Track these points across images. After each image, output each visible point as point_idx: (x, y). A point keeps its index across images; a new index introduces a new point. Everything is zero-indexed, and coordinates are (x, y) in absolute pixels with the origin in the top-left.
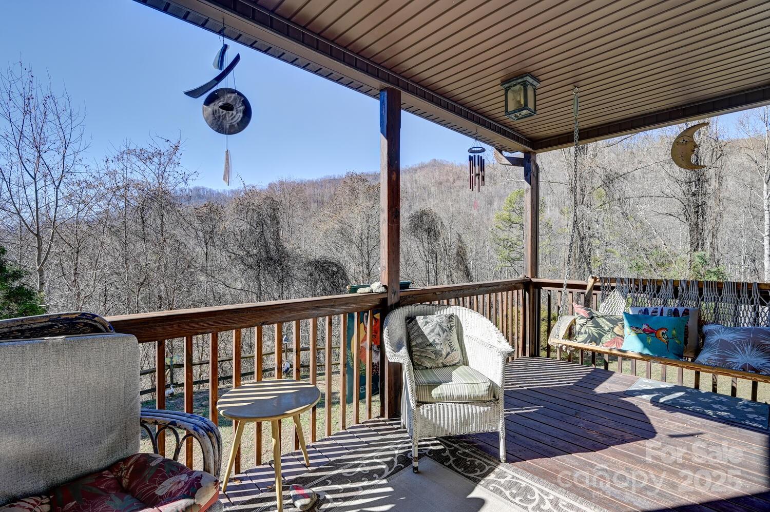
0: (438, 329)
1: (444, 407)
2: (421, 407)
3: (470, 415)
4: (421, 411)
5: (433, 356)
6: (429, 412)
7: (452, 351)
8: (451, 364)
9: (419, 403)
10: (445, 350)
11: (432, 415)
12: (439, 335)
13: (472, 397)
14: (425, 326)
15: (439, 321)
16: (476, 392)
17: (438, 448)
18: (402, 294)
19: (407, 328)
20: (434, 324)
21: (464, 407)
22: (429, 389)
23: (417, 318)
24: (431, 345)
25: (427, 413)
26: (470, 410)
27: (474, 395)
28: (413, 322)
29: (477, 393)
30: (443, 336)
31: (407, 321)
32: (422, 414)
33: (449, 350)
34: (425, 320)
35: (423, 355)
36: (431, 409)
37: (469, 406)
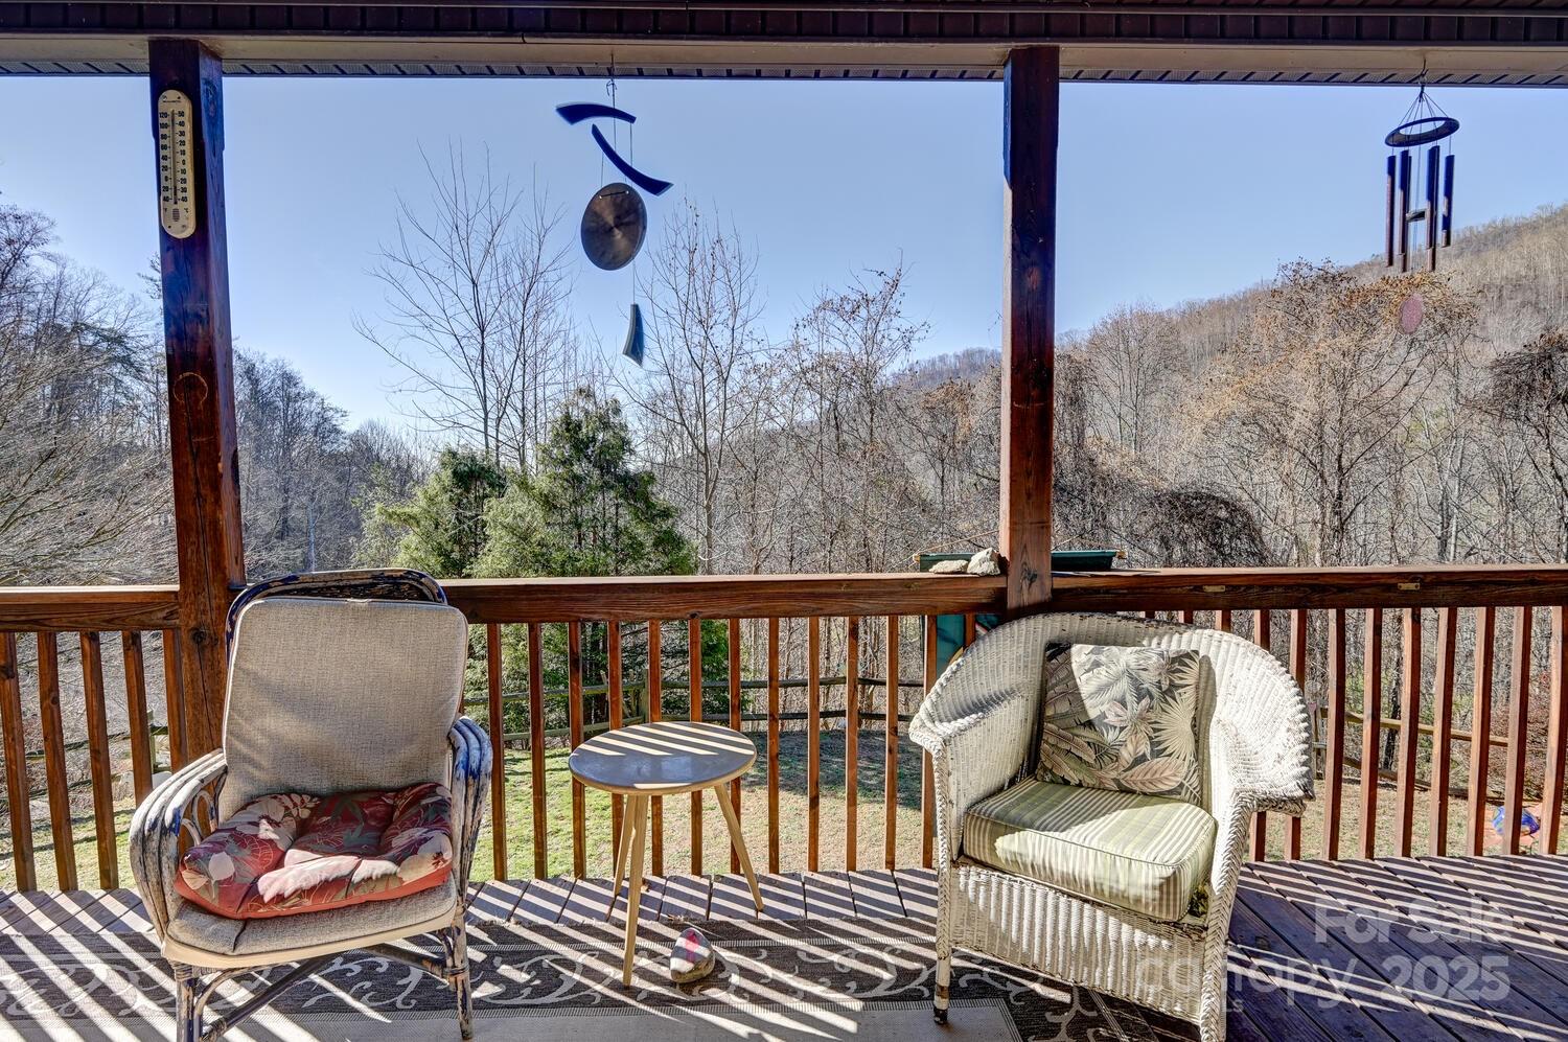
0: (1124, 685)
1: (1022, 890)
2: (962, 871)
3: (1099, 941)
4: (962, 879)
5: (1089, 756)
6: (982, 888)
7: (1157, 754)
9: (961, 857)
10: (1130, 748)
11: (987, 898)
12: (1123, 703)
13: (1107, 893)
14: (1087, 671)
15: (1133, 665)
16: (1117, 882)
17: (1052, 996)
18: (1060, 583)
19: (1044, 668)
20: (1114, 669)
21: (1081, 910)
22: (991, 832)
23: (1075, 648)
24: (1090, 724)
25: (976, 891)
26: (1099, 927)
27: (1111, 888)
28: (1060, 658)
29: (1122, 887)
30: (1135, 708)
31: (1048, 653)
32: (962, 888)
33: (1145, 748)
34: (1094, 657)
35: (1064, 746)
36: (988, 883)
37: (1100, 913)
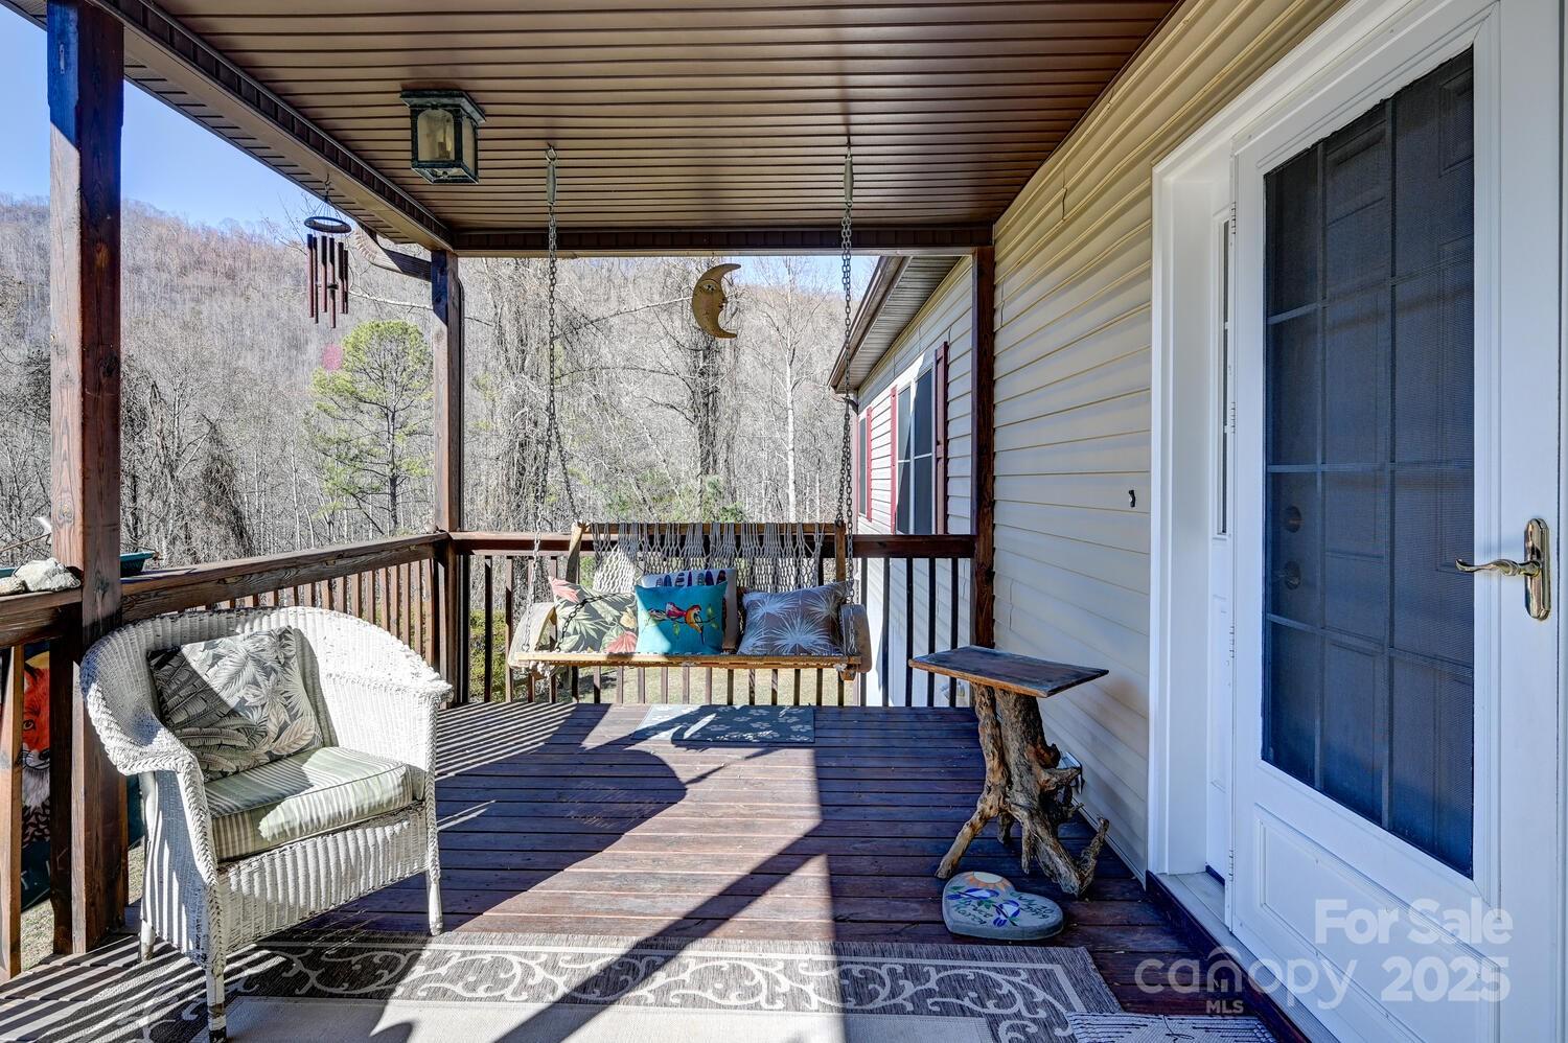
0: (250, 669)
1: (294, 853)
2: (232, 872)
3: (362, 854)
4: (233, 880)
5: (242, 740)
6: (256, 876)
7: (293, 717)
8: (292, 751)
9: (224, 863)
10: (274, 720)
11: (263, 882)
12: (255, 683)
13: (366, 811)
14: (212, 666)
15: (252, 649)
16: (374, 796)
18: (125, 590)
19: (153, 680)
20: (237, 658)
21: (346, 838)
22: (251, 820)
23: (186, 649)
24: (233, 713)
25: (251, 881)
26: (361, 842)
27: (370, 804)
28: (174, 662)
29: (378, 798)
30: (267, 685)
31: (154, 662)
32: (234, 888)
33: (284, 716)
34: (211, 652)
35: (214, 742)
36: (261, 868)
37: (359, 832)
